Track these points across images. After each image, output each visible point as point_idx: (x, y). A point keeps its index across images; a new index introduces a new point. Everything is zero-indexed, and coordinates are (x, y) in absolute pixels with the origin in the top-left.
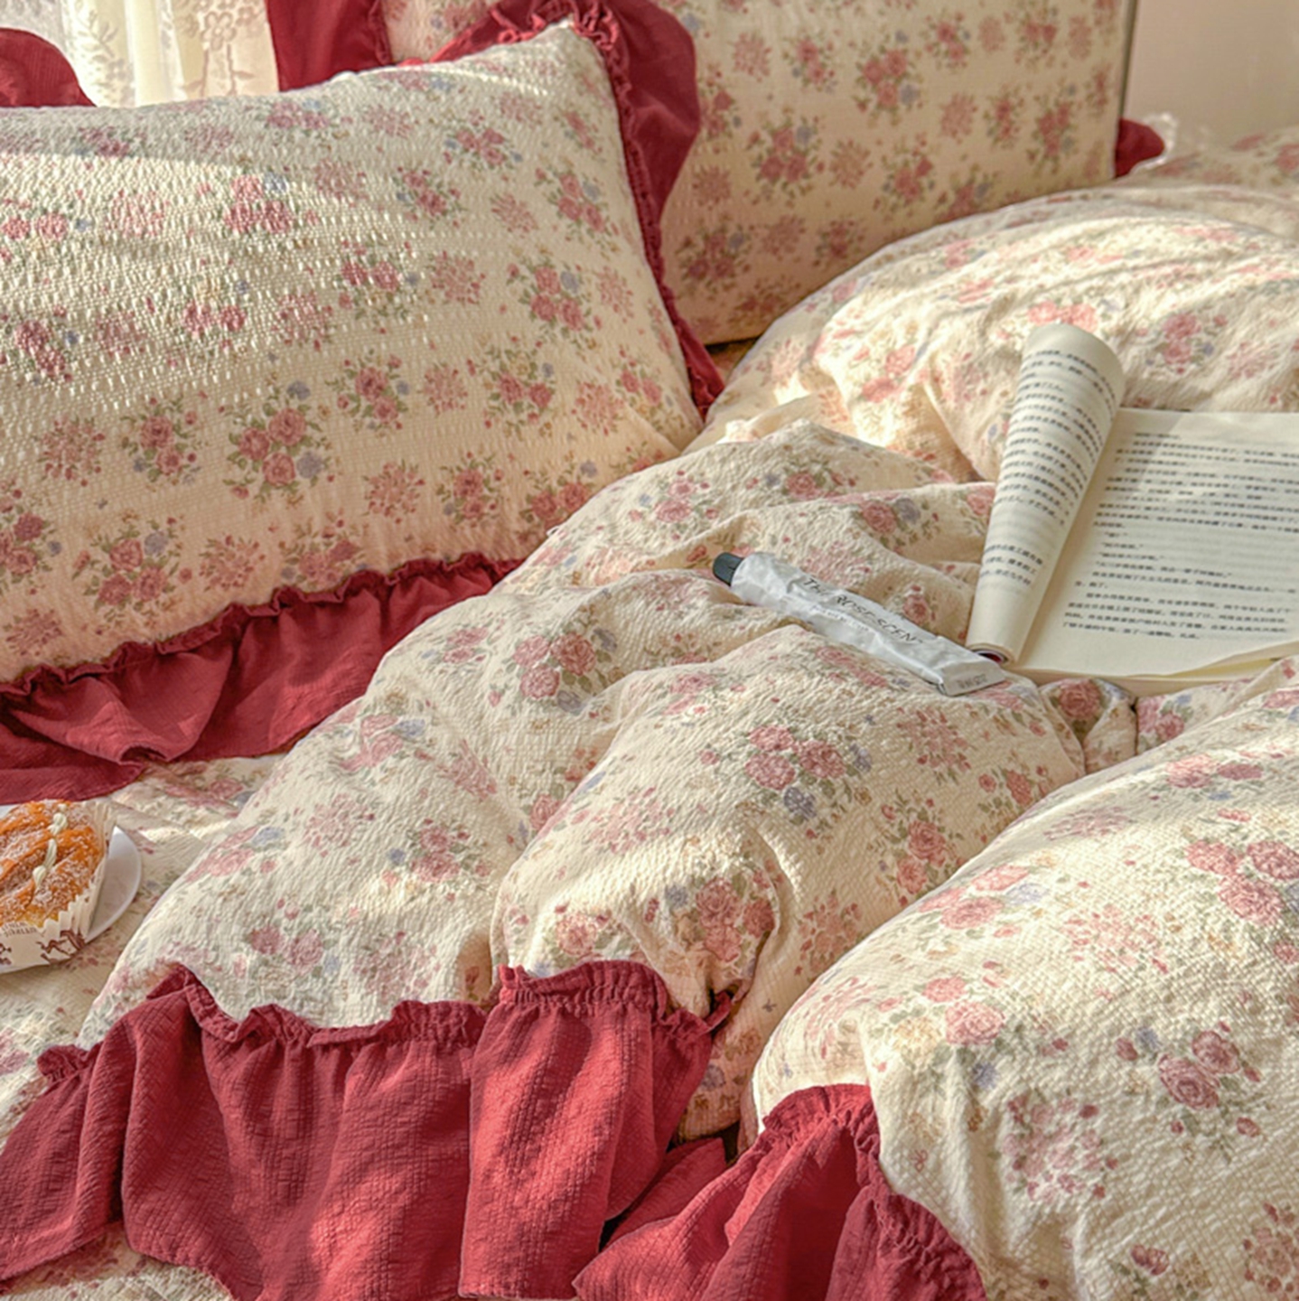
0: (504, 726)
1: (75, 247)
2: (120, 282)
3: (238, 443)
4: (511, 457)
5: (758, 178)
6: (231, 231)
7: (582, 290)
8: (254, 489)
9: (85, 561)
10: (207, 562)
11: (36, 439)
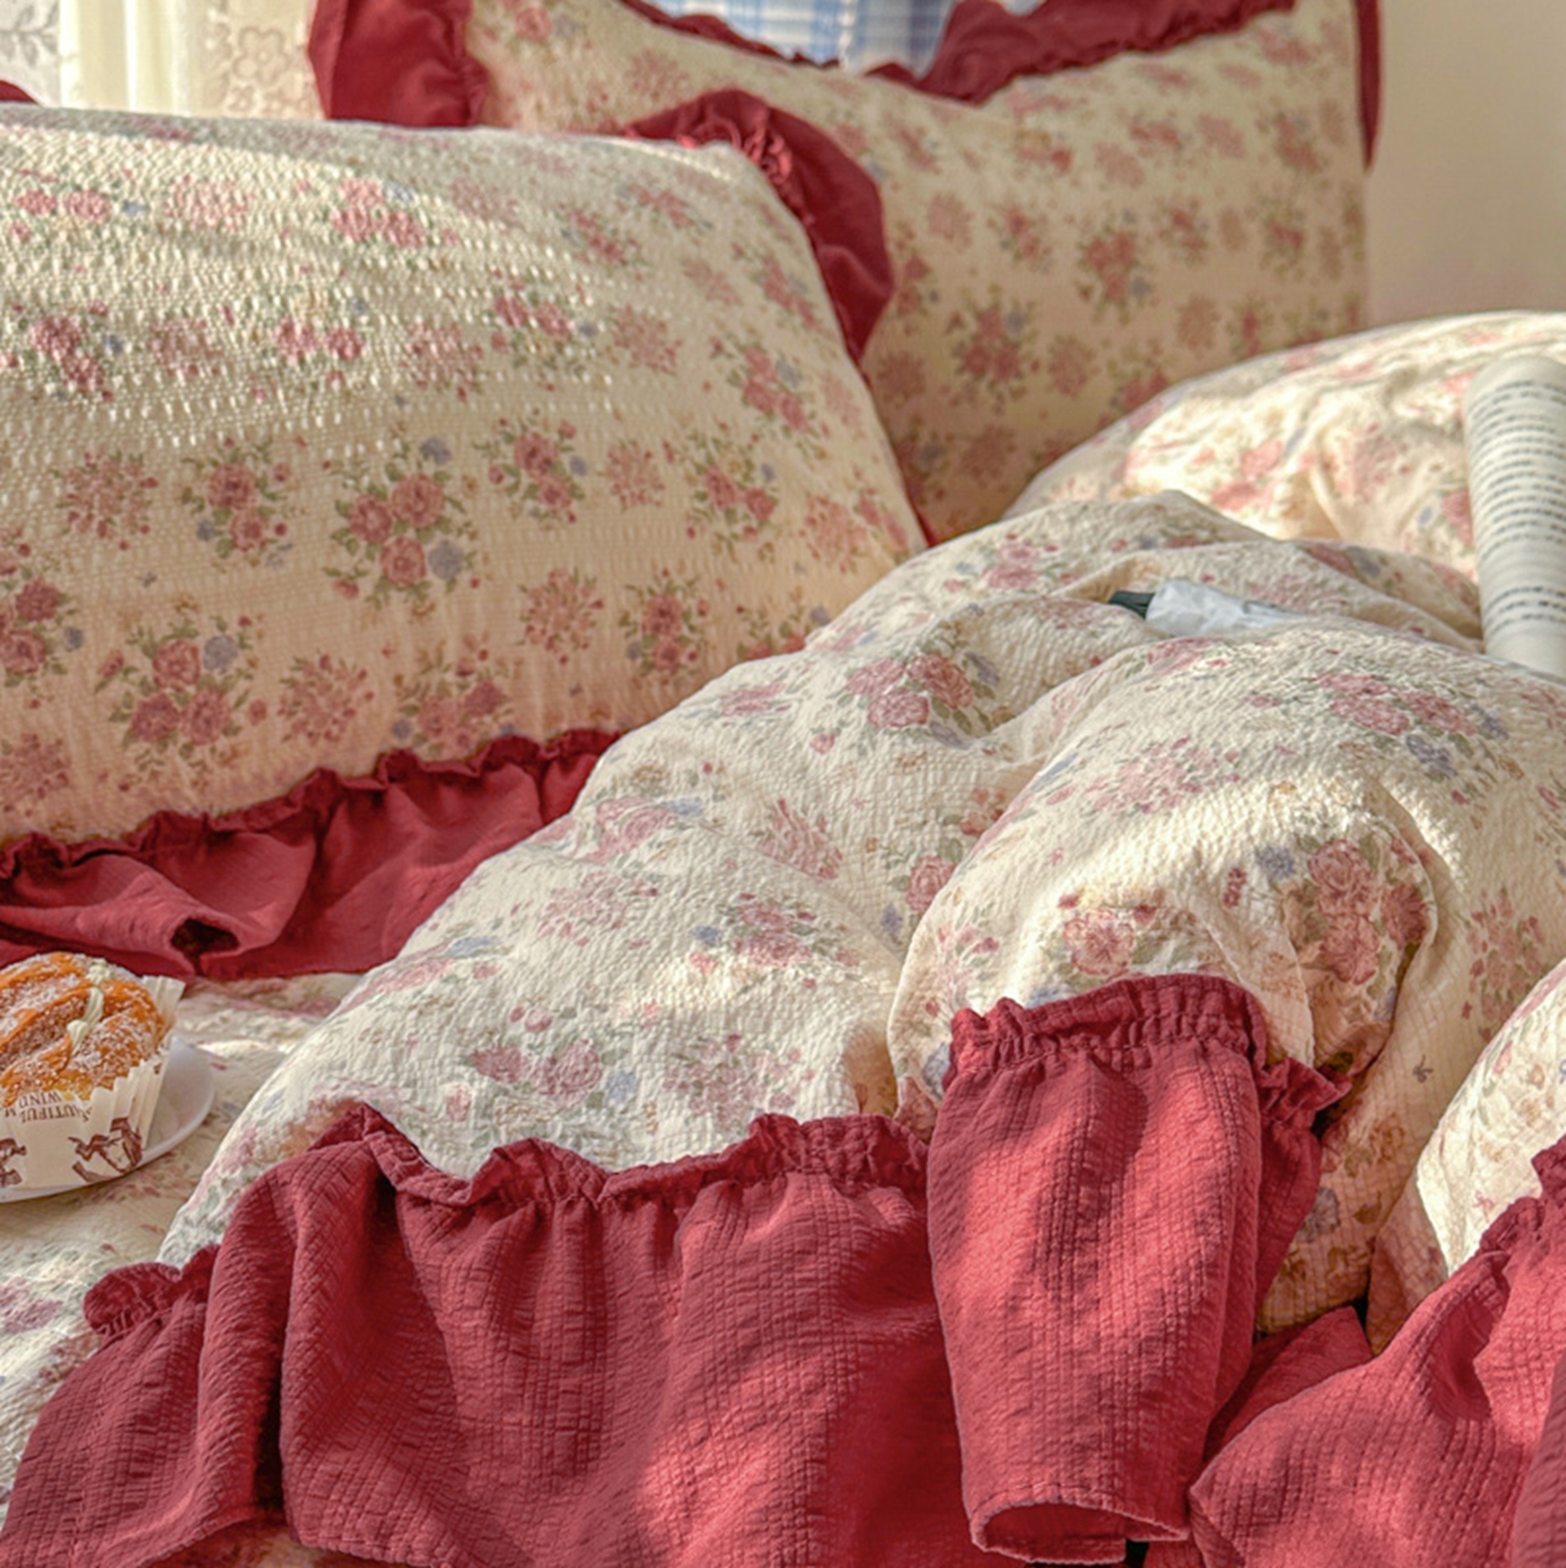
1: (121, 233)
2: (186, 282)
3: (347, 516)
4: (721, 584)
5: (959, 371)
6: (341, 237)
7: (803, 387)
8: (366, 586)
9: (115, 667)
10: (290, 694)
11: (57, 474)
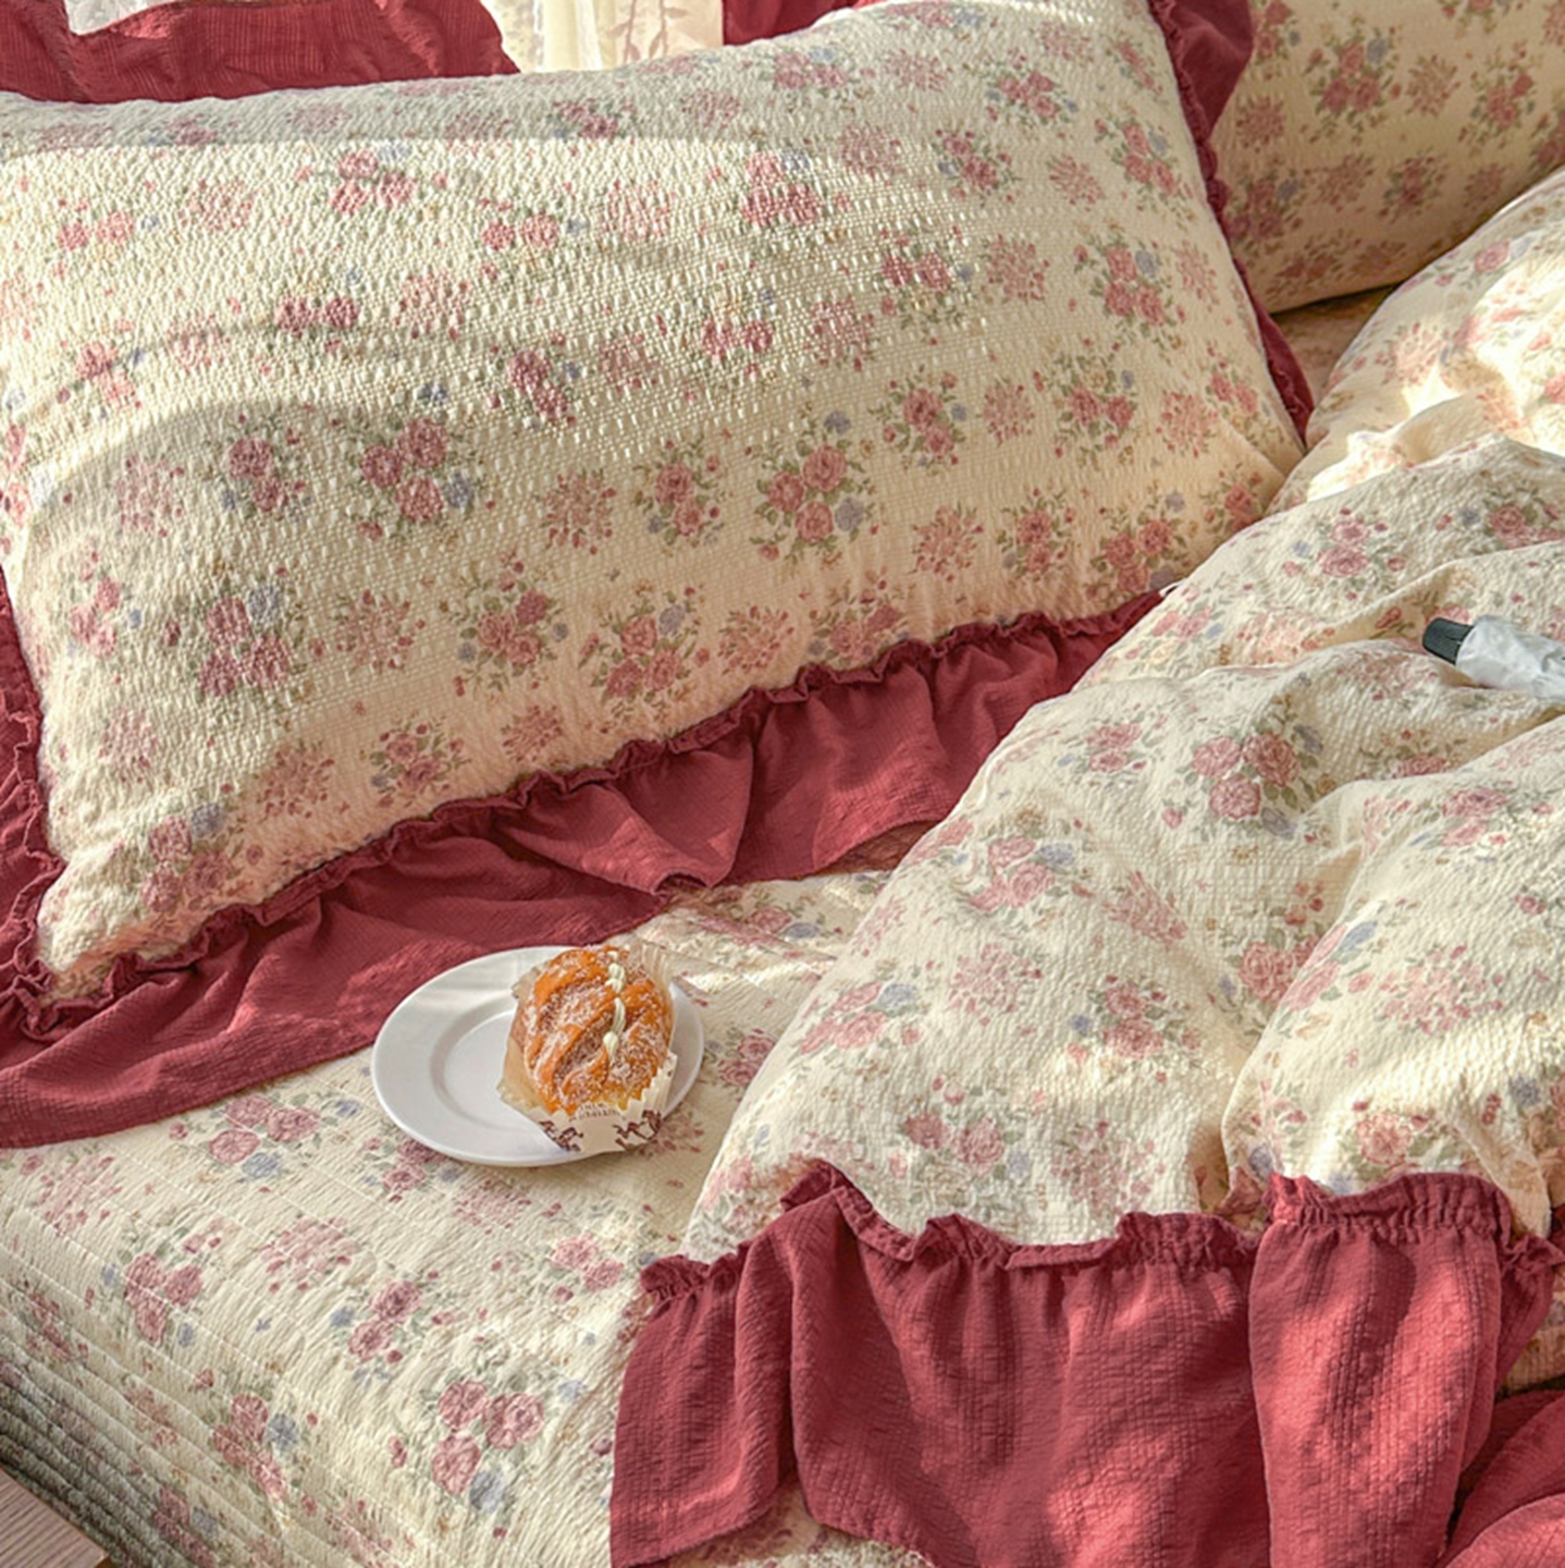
0: (1192, 854)
1: (569, 256)
2: (625, 298)
3: (767, 492)
4: (1085, 491)
5: (1319, 108)
6: (750, 225)
7: (1161, 274)
8: (784, 548)
9: (594, 645)
10: (728, 639)
11: (538, 498)
